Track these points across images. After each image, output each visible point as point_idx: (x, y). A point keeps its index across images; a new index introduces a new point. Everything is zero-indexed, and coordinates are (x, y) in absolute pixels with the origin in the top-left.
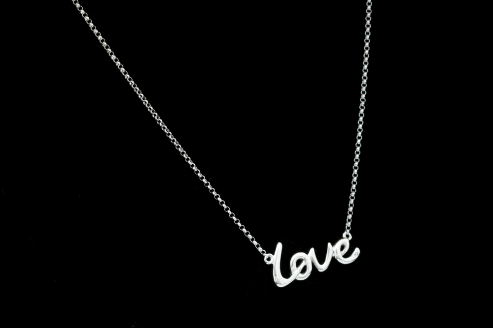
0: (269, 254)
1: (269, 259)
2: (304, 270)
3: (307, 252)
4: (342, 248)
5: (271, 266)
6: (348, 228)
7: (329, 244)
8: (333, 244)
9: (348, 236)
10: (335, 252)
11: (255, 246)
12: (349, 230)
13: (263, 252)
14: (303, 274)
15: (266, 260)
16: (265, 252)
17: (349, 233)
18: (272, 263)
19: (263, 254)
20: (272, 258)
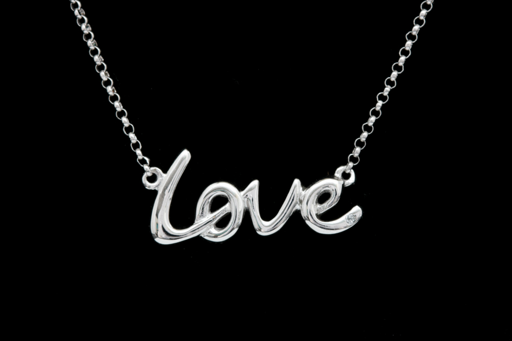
0: (153, 168)
1: (152, 179)
2: (222, 223)
3: (241, 187)
4: (324, 197)
5: (155, 193)
6: (353, 159)
7: (297, 182)
8: (306, 185)
9: (346, 176)
10: (305, 203)
11: (131, 144)
12: (355, 164)
13: (143, 161)
14: (220, 230)
15: (146, 179)
16: (148, 162)
17: (352, 170)
18: (156, 189)
19: (142, 166)
20: (159, 179)
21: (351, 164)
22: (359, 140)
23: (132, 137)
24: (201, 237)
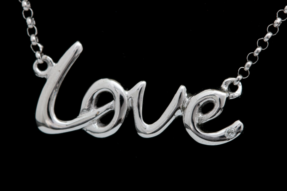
0: (44, 56)
1: (43, 66)
2: (105, 120)
3: (127, 86)
4: (207, 107)
5: (43, 81)
6: (243, 73)
7: (182, 88)
8: (192, 91)
9: (233, 88)
11: (28, 29)
12: (244, 78)
13: (37, 48)
14: (102, 126)
15: (36, 66)
16: (41, 50)
17: (240, 83)
18: (45, 77)
19: (35, 52)
20: (49, 68)
21: (240, 77)
22: (253, 54)
23: (30, 22)
24: (84, 131)
